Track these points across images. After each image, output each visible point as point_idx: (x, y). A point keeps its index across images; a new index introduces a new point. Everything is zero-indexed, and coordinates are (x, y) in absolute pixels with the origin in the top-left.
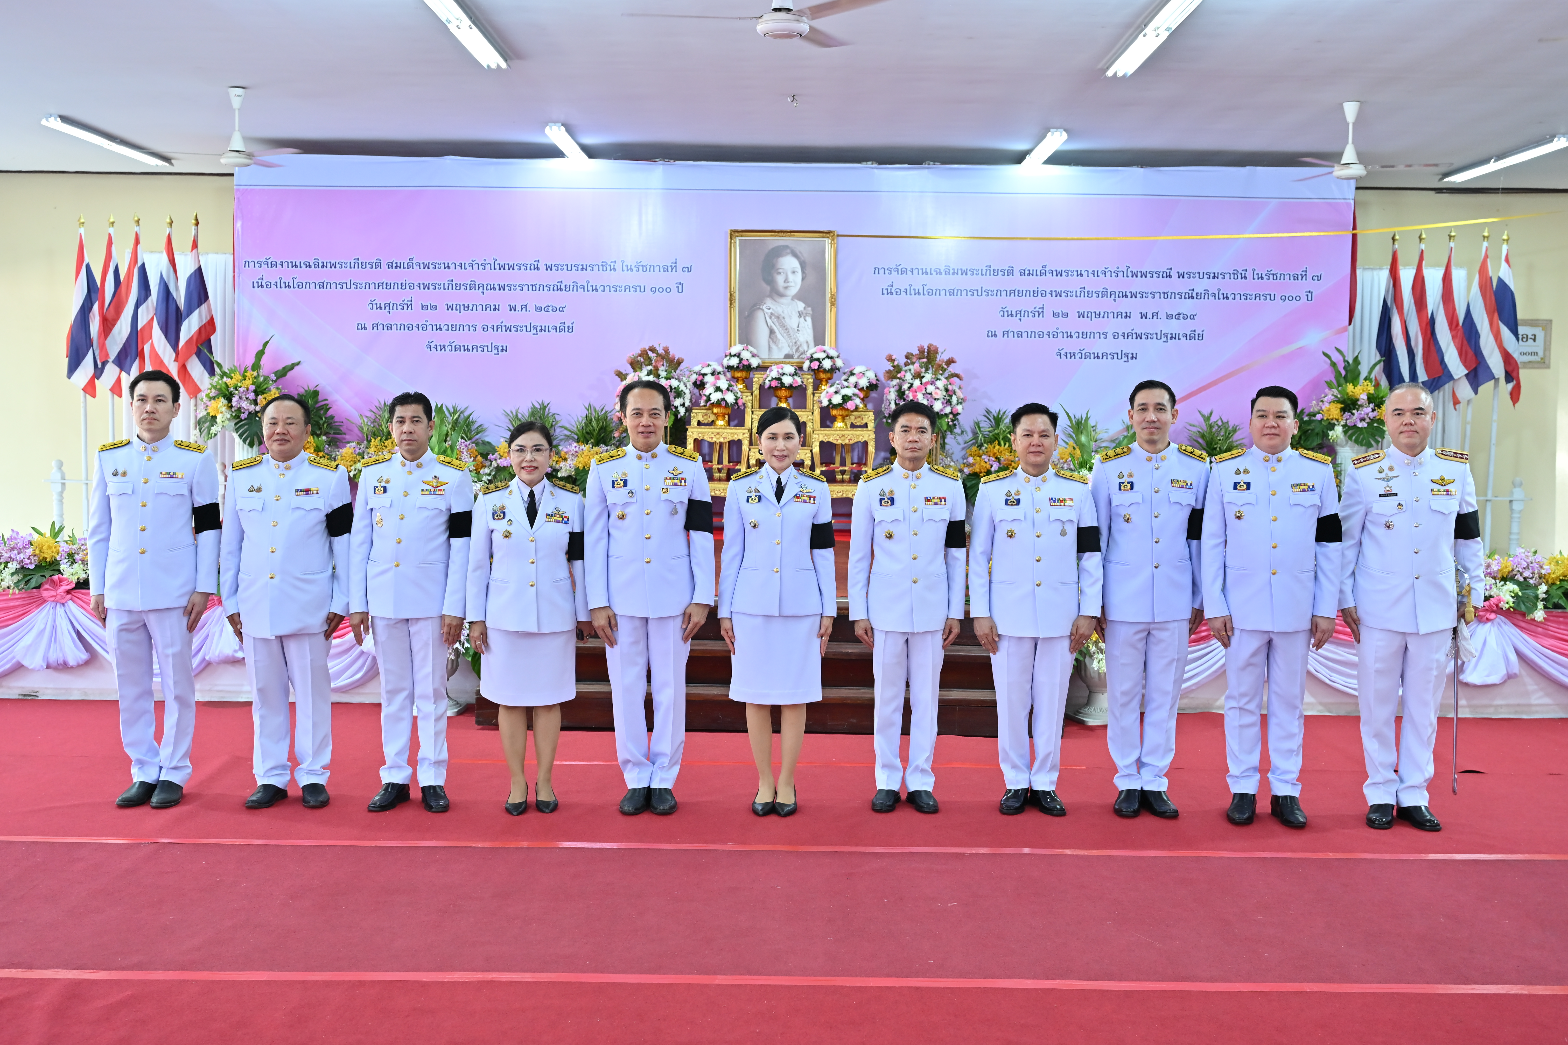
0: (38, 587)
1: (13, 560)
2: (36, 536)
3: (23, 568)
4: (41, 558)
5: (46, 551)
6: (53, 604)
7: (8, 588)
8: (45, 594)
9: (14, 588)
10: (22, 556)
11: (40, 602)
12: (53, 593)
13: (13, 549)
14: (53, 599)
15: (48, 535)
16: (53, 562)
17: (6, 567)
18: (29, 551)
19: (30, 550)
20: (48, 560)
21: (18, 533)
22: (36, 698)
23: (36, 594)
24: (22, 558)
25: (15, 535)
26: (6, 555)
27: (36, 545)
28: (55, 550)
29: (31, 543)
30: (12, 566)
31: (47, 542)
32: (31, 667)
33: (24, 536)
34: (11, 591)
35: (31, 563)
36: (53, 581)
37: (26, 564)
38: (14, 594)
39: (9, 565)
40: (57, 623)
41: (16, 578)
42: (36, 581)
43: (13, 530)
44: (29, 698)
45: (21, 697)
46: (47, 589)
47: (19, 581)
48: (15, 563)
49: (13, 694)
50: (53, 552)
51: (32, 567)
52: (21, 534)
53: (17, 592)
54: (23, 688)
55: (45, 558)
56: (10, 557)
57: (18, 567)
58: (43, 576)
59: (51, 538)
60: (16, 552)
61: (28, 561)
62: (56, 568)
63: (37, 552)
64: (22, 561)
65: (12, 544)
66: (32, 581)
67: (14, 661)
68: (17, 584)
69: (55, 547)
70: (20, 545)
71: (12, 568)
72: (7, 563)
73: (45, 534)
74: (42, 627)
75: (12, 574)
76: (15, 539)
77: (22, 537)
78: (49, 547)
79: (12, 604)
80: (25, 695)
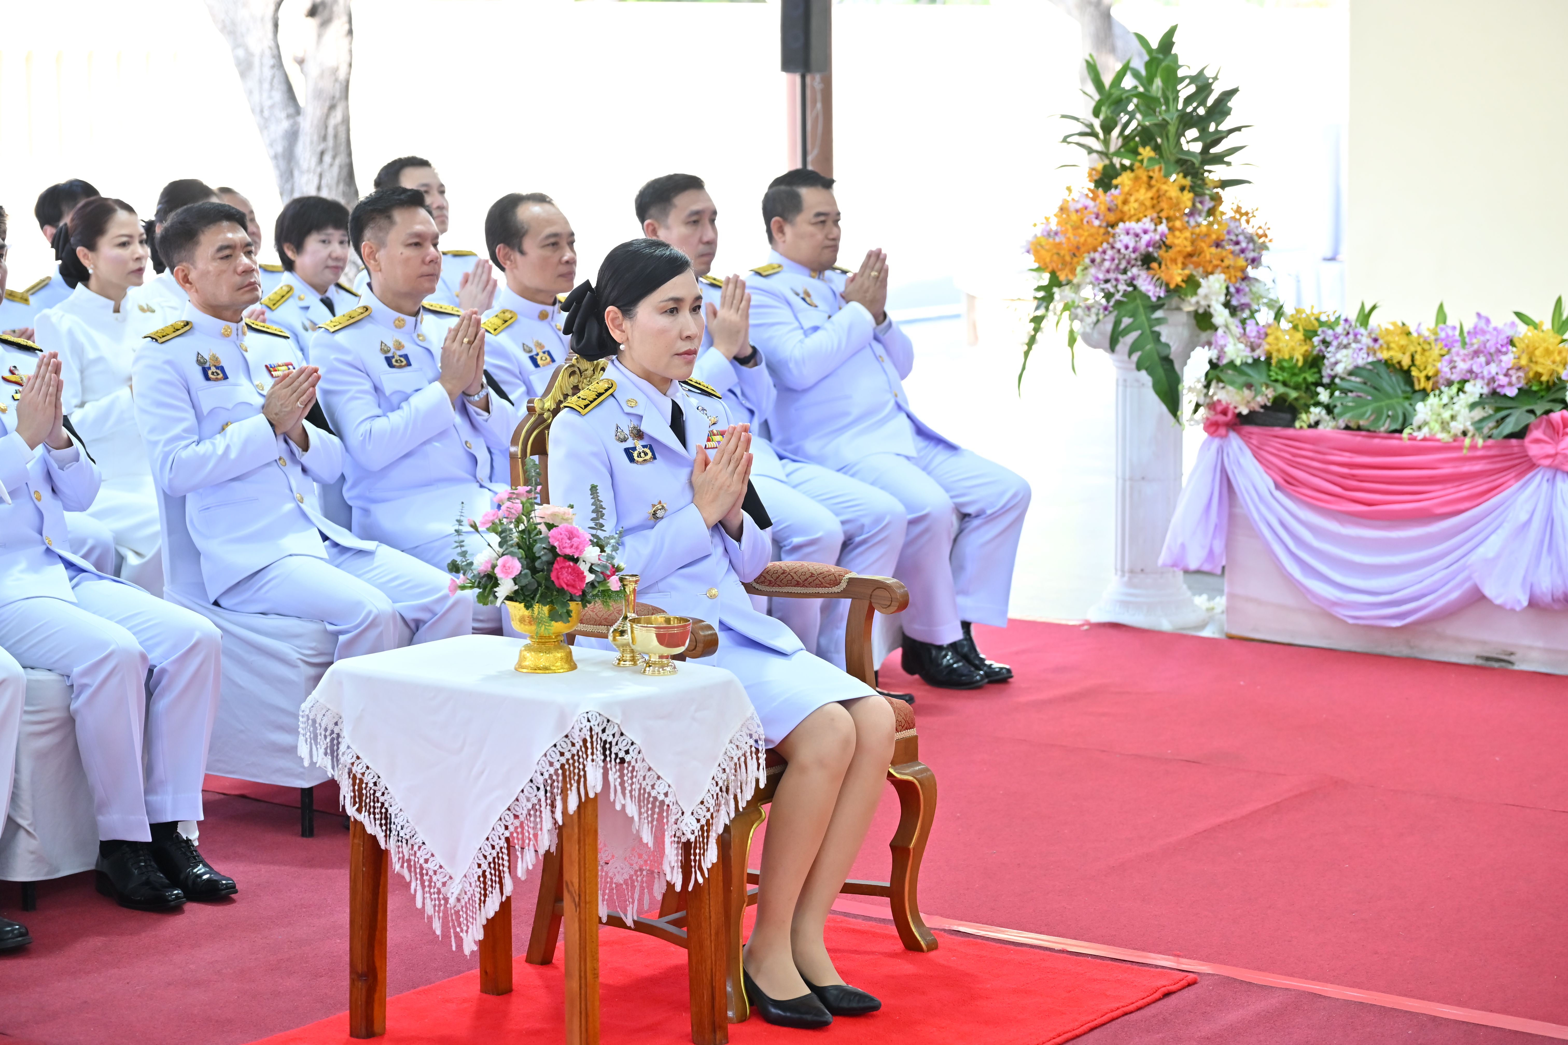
0: (1520, 434)
1: (1476, 377)
2: (1522, 329)
3: (1494, 393)
4: (1531, 374)
5: (1541, 360)
6: (1549, 474)
7: (1465, 434)
8: (1534, 450)
9: (1473, 436)
10: (1493, 368)
11: (1525, 466)
12: (1550, 449)
13: (1476, 353)
14: (1548, 462)
15: (1547, 325)
16: (1554, 384)
17: (1461, 390)
18: (1508, 360)
19: (1511, 356)
20: (1544, 378)
21: (1488, 321)
22: (1510, 667)
23: (1516, 450)
24: (1493, 372)
25: (1482, 324)
26: (1462, 366)
27: (1523, 346)
28: (1558, 359)
29: (1511, 342)
30: (1475, 389)
31: (1544, 340)
32: (1498, 602)
33: (1500, 326)
34: (1467, 441)
35: (1510, 384)
36: (1550, 423)
37: (1500, 386)
38: (1473, 447)
39: (1468, 387)
40: (1555, 513)
41: (1478, 413)
42: (1517, 423)
43: (1479, 315)
44: (1496, 665)
45: (1480, 662)
46: (1537, 441)
47: (1482, 420)
48: (1479, 383)
49: (1465, 655)
50: (1554, 362)
51: (1512, 392)
52: (1494, 323)
53: (1480, 442)
54: (1484, 643)
55: (1538, 375)
56: (1471, 371)
57: (1485, 391)
58: (1532, 412)
59: (1551, 333)
60: (1482, 359)
61: (1503, 380)
62: (1559, 395)
63: (1524, 362)
64: (1493, 380)
65: (1476, 342)
66: (1508, 420)
67: (1467, 585)
68: (1479, 424)
69: (1560, 352)
70: (1491, 347)
71: (1472, 394)
72: (1464, 381)
73: (1541, 323)
74: (1524, 517)
75: (1473, 406)
76: (1484, 332)
77: (1495, 329)
78: (1548, 352)
79: (1466, 468)
80: (1488, 659)
